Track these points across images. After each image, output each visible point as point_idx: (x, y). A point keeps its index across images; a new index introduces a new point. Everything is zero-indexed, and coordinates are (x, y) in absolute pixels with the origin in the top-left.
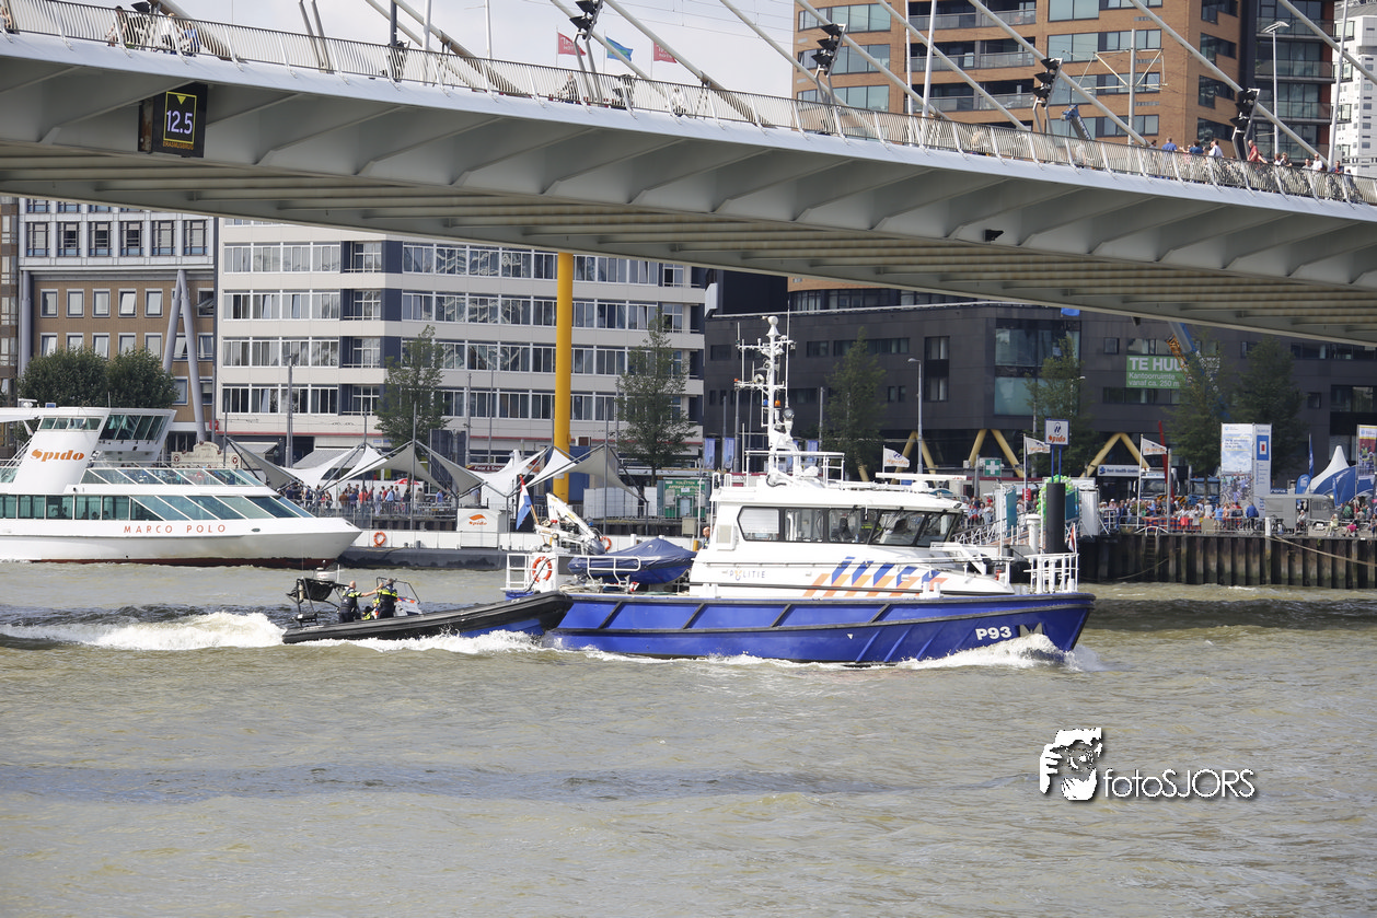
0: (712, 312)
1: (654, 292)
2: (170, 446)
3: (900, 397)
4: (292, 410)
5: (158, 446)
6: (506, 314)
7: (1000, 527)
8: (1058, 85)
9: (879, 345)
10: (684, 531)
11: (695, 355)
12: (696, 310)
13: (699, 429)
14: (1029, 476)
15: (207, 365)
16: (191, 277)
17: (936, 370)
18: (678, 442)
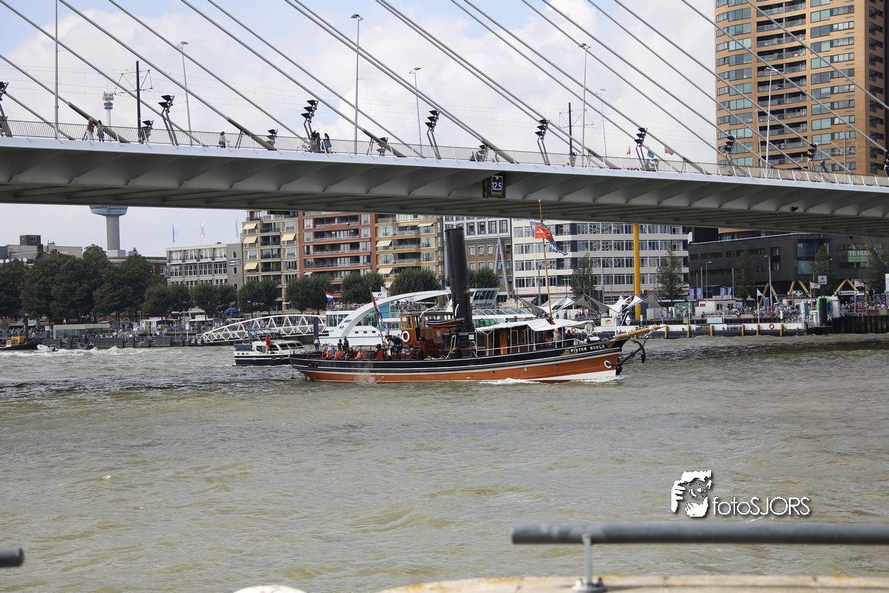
0: (691, 242)
1: (668, 236)
2: (498, 301)
3: (763, 270)
4: (540, 286)
5: (494, 301)
6: (615, 247)
7: (803, 316)
8: (817, 153)
9: (753, 251)
10: (684, 322)
11: (685, 258)
12: (685, 242)
13: (688, 285)
14: (812, 296)
15: (509, 271)
16: (503, 240)
17: (775, 260)
18: (680, 290)
